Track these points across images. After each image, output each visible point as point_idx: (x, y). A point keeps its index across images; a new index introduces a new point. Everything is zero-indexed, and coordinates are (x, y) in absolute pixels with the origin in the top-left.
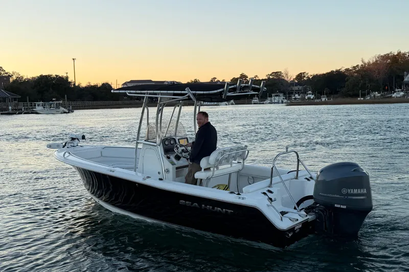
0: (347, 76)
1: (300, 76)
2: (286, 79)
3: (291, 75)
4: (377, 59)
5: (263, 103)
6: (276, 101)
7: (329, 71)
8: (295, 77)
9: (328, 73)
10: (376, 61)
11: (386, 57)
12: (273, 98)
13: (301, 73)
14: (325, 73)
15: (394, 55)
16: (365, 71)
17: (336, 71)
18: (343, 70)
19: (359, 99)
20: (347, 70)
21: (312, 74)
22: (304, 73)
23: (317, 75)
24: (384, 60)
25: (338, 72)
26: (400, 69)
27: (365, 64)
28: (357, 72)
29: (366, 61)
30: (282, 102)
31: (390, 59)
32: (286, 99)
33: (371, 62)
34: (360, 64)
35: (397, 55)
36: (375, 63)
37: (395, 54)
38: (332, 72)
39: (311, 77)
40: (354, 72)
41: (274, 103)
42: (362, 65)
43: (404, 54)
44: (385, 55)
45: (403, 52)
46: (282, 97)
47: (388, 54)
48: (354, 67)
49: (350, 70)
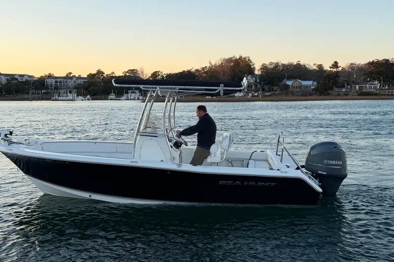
0: (196, 76)
1: (155, 74)
2: (142, 76)
3: (147, 73)
4: (223, 62)
5: (120, 100)
6: (132, 98)
7: (181, 71)
8: (150, 75)
9: (180, 73)
10: (222, 63)
11: (230, 60)
12: (129, 94)
13: (156, 72)
14: (177, 72)
15: (236, 59)
16: (212, 72)
17: (187, 71)
18: (193, 70)
19: (207, 97)
20: (197, 70)
21: (166, 73)
22: (158, 72)
23: (170, 74)
24: (228, 63)
25: (189, 72)
26: (241, 72)
27: (212, 66)
28: (205, 73)
29: (213, 63)
30: (138, 99)
31: (233, 62)
32: (142, 95)
33: (218, 65)
34: (208, 65)
35: (239, 59)
36: (221, 66)
37: (238, 58)
38: (184, 72)
39: (165, 76)
40: (203, 73)
41: (130, 99)
42: (210, 67)
43: (245, 58)
44: (229, 59)
45: (244, 56)
46: (138, 94)
47: (232, 58)
48: (202, 68)
49: (200, 71)
